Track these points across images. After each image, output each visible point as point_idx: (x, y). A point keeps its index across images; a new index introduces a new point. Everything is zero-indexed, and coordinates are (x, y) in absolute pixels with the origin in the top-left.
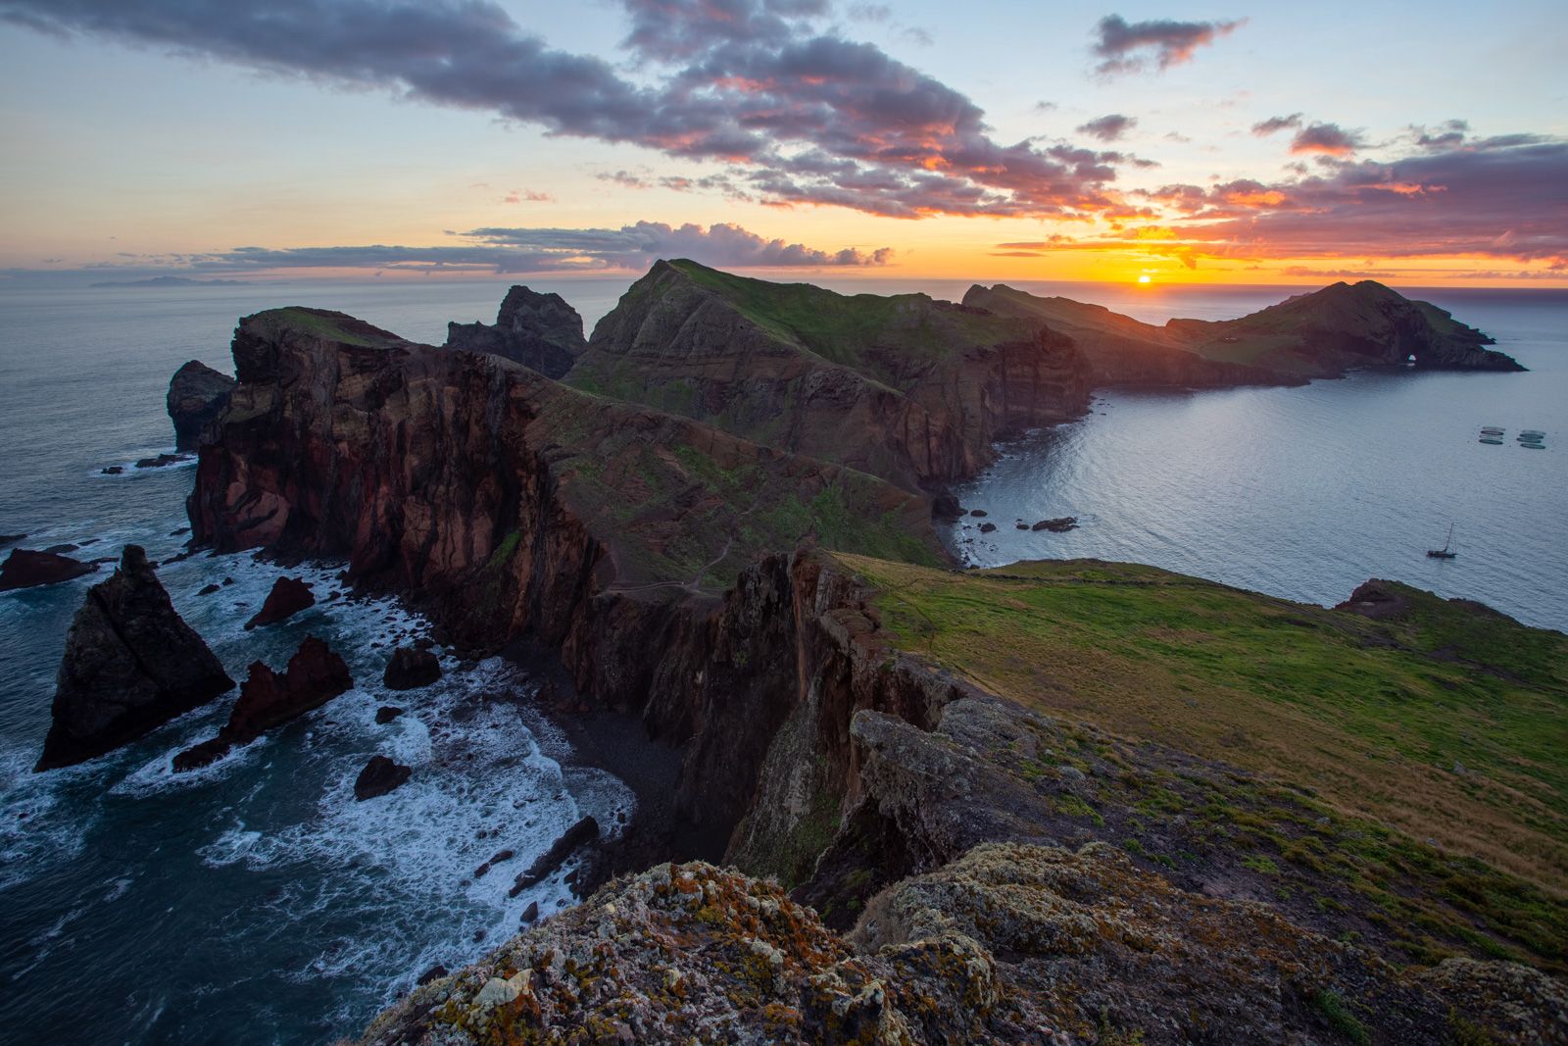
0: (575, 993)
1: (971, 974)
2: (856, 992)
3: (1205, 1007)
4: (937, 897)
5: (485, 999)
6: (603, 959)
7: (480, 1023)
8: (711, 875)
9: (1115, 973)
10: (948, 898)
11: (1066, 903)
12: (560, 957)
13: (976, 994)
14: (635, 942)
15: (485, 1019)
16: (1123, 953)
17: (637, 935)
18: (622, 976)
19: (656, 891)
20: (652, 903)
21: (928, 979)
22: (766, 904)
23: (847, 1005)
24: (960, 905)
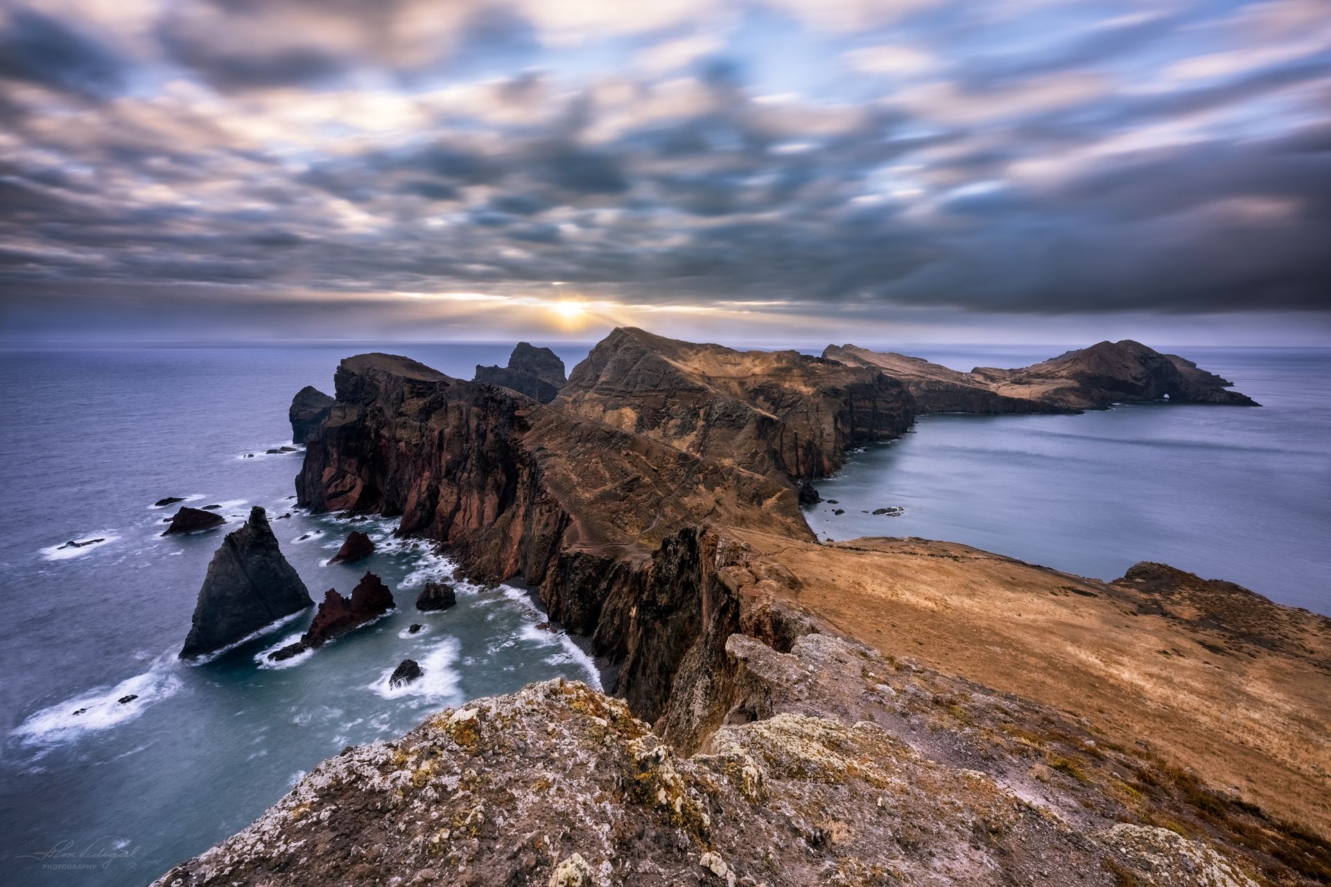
0: (500, 726)
1: (744, 776)
2: (649, 750)
3: (914, 827)
4: (739, 736)
5: (455, 717)
6: (516, 714)
7: (452, 727)
8: (582, 687)
9: (855, 798)
10: (745, 738)
11: (827, 751)
12: (494, 711)
13: (746, 788)
14: (533, 710)
15: (454, 726)
16: (861, 786)
17: (535, 707)
18: (525, 724)
19: (551, 691)
20: (547, 696)
21: (717, 775)
22: (613, 709)
23: (643, 755)
24: (754, 745)
